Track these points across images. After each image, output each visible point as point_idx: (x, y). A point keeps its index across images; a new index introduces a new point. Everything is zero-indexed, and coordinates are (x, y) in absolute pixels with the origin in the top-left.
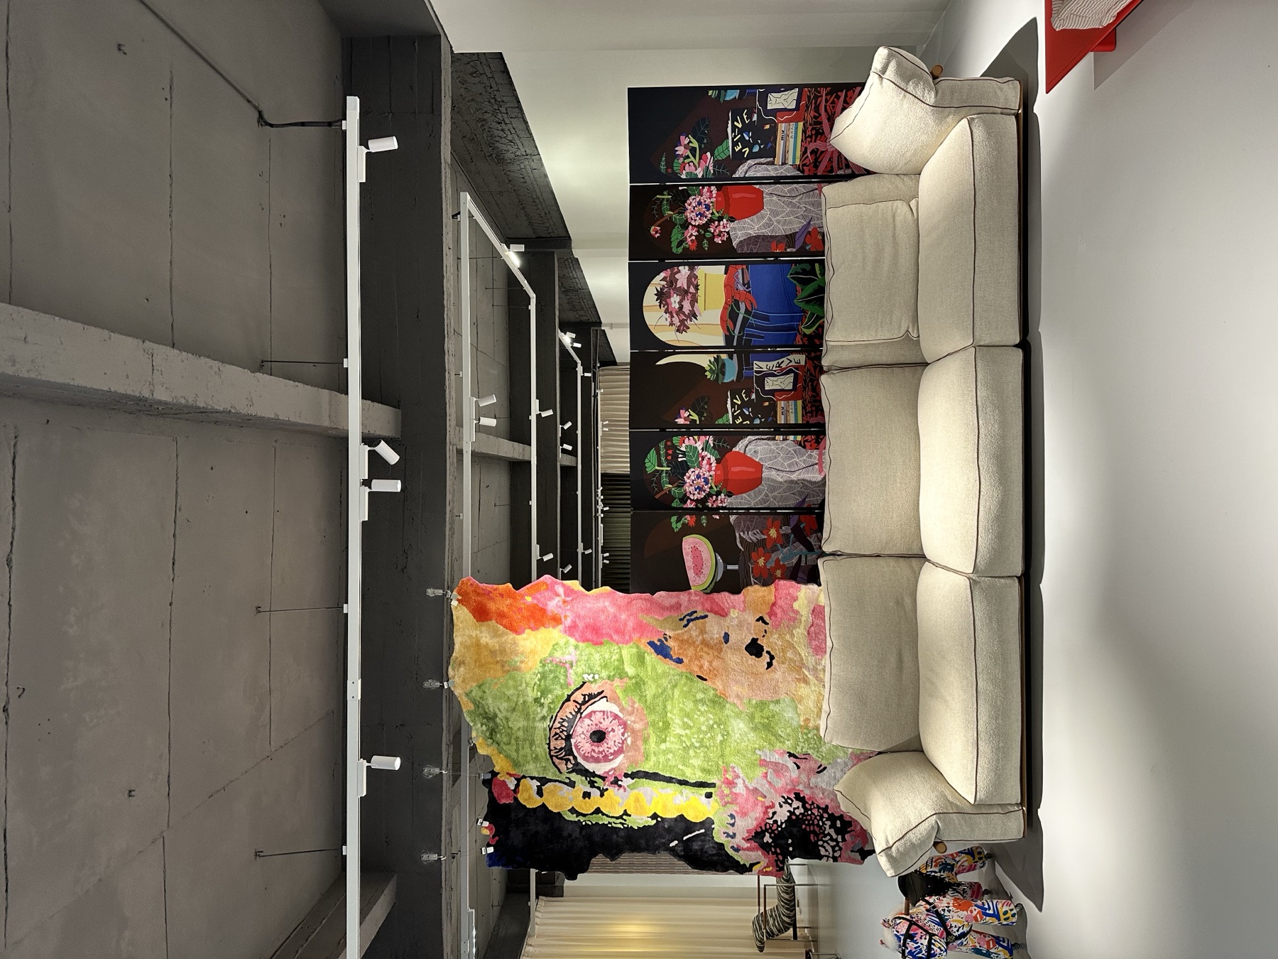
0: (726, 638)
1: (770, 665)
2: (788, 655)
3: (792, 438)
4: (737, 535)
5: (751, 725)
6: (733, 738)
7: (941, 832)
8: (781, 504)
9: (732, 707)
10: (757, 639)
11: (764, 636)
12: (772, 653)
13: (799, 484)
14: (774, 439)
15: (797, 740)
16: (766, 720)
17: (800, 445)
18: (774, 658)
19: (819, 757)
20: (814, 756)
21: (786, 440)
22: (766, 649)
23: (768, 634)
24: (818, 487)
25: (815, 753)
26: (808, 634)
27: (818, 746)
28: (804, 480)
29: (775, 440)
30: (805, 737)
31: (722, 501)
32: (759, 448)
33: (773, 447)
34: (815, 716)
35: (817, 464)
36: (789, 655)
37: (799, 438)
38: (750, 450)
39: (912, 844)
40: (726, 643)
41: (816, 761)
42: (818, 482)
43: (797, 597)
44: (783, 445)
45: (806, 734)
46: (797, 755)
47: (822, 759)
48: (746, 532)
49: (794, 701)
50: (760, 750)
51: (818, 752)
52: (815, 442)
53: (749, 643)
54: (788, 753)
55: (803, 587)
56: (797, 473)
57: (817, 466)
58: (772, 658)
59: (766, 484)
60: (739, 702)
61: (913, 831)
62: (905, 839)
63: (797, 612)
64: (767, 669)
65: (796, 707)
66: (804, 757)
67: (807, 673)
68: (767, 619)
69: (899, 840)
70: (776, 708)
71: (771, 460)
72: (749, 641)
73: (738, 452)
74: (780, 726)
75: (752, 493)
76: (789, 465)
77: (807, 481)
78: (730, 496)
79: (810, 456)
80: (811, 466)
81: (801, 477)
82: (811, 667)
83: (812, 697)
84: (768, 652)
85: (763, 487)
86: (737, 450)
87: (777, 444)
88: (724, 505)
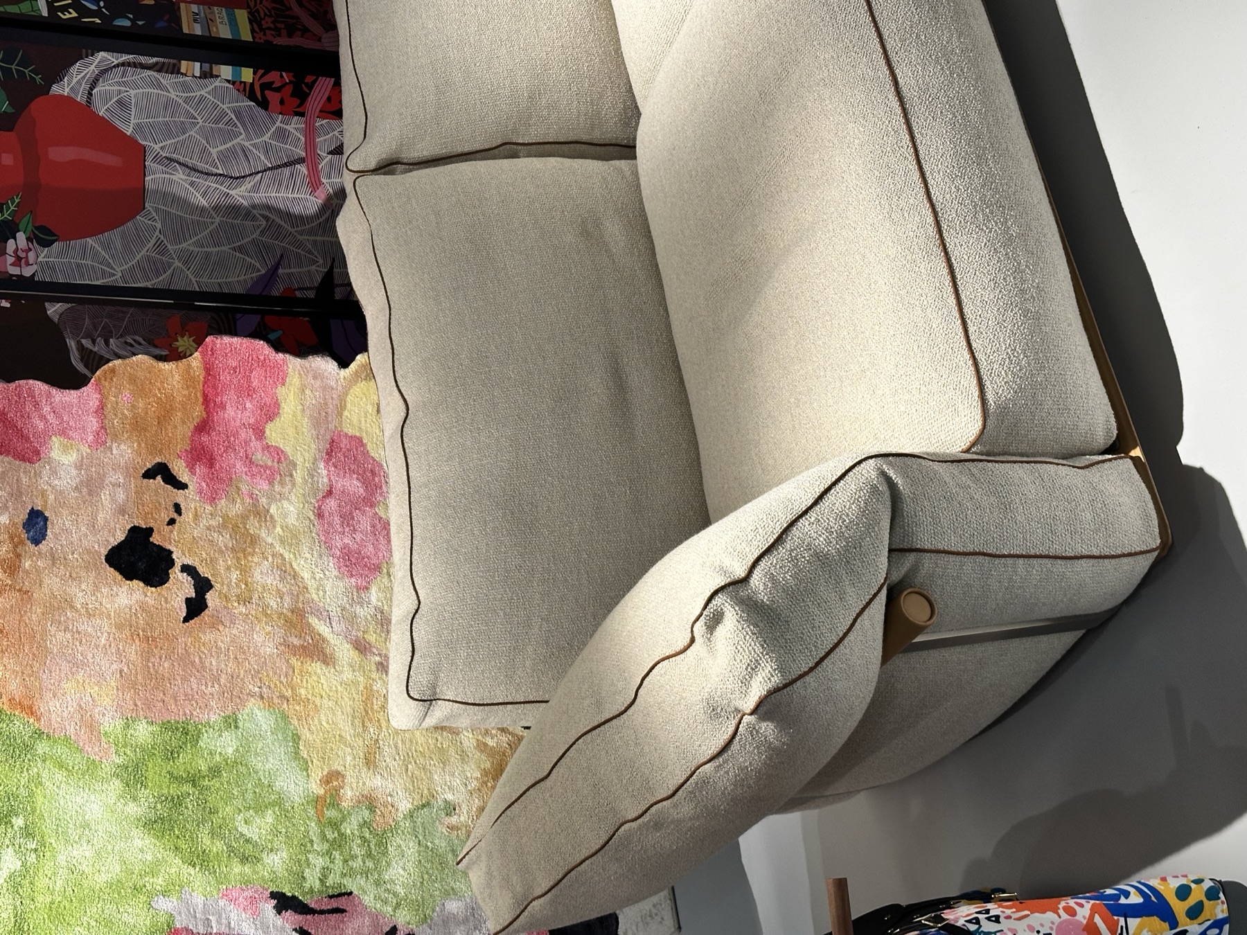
0: (36, 524)
1: (195, 607)
2: (257, 575)
3: (226, 71)
4: (71, 344)
5: (133, 809)
6: (62, 859)
7: (908, 507)
8: (205, 280)
9: (60, 750)
10: (150, 531)
11: (172, 522)
12: (204, 571)
13: (254, 218)
14: (175, 70)
15: (305, 845)
16: (187, 788)
17: (252, 97)
18: (211, 587)
19: (386, 902)
20: (368, 900)
21: (212, 76)
22: (180, 558)
23: (187, 516)
24: (311, 232)
25: (370, 888)
26: (320, 515)
27: (377, 862)
28: (268, 207)
29: (179, 72)
30: (330, 835)
31: (19, 259)
32: (132, 92)
33: (173, 95)
34: (361, 762)
35: (301, 161)
36: (263, 575)
37: (247, 75)
38: (106, 97)
39: (821, 558)
40: (36, 541)
41: (376, 917)
42: (310, 219)
43: (277, 405)
44: (203, 93)
45: (335, 825)
46: (307, 900)
47: (398, 905)
48: (100, 341)
49: (285, 717)
50: (165, 893)
51: (377, 883)
52: (293, 95)
53: (122, 542)
54: (273, 895)
55: (293, 364)
56: (248, 184)
57: (302, 169)
58: (203, 585)
59: (156, 210)
60: (84, 734)
61: (812, 516)
62: (788, 545)
63: (279, 454)
64: (186, 620)
65: (296, 738)
66: (334, 904)
67: (322, 628)
68: (180, 470)
69: (768, 551)
70: (227, 745)
71: (168, 131)
72: (120, 537)
73: (68, 98)
74: (238, 803)
75: (115, 235)
76: (225, 157)
77: (278, 211)
78: (46, 244)
79: (282, 135)
80: (285, 165)
81: (261, 197)
82: (335, 611)
83: (347, 702)
84: (187, 569)
85: (150, 220)
86: (66, 92)
87: (185, 87)
88: (27, 272)
